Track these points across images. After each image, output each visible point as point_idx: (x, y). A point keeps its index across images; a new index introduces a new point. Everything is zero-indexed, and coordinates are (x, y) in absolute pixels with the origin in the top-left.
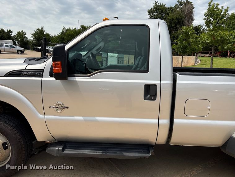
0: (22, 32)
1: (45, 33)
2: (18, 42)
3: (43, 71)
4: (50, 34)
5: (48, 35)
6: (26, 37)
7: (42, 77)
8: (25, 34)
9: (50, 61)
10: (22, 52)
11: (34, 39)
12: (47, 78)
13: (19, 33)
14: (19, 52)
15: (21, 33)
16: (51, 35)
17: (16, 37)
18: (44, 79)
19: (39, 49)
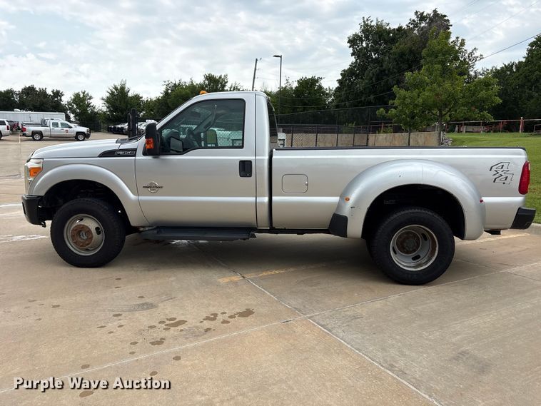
0: (84, 93)
1: (130, 94)
2: (76, 115)
3: (135, 150)
4: (140, 96)
5: (137, 98)
6: (92, 105)
7: (135, 156)
8: (91, 98)
9: (143, 139)
10: (86, 136)
11: (108, 108)
12: (140, 157)
13: (77, 96)
14: (81, 137)
15: (81, 96)
16: (144, 99)
17: (71, 105)
18: (137, 158)
19: (119, 128)
